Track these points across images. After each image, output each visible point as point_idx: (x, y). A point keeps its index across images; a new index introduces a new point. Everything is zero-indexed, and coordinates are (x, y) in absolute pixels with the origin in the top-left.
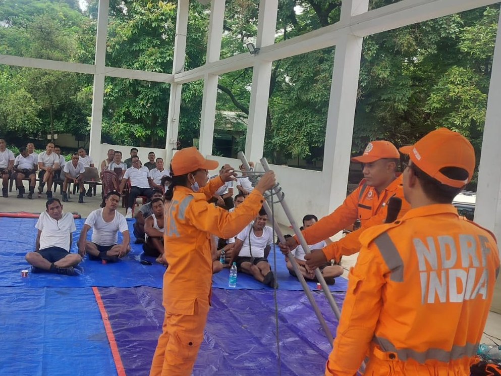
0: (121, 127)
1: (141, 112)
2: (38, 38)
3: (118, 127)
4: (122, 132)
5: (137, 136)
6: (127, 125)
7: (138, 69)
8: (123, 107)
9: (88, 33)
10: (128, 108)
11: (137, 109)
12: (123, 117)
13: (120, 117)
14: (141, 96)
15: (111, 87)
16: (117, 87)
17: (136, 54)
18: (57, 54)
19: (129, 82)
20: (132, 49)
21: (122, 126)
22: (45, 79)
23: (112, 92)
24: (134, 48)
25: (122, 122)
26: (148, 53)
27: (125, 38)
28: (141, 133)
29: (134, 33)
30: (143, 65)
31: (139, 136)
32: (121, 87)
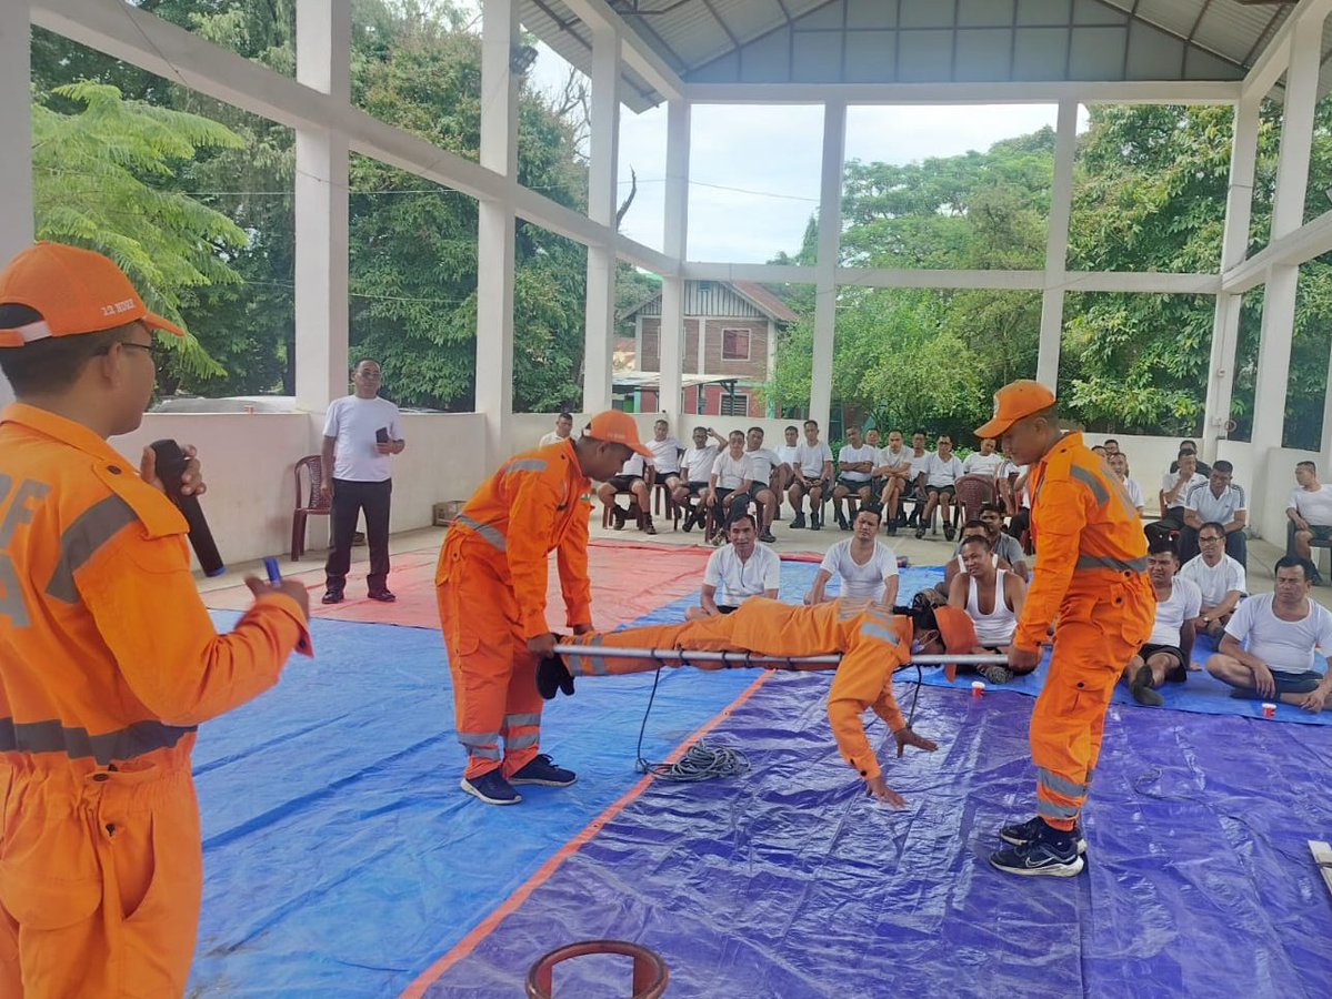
0: (1140, 398)
1: (1186, 363)
2: (983, 230)
3: (1135, 397)
4: (1142, 407)
5: (1177, 415)
6: (1154, 393)
7: (1182, 272)
8: (1150, 354)
9: (1081, 208)
10: (1159, 356)
11: (1180, 358)
12: (1147, 377)
13: (1141, 376)
14: (1188, 329)
15: (1124, 314)
16: (1137, 314)
17: (1180, 239)
18: (1015, 257)
19: (1162, 300)
20: (1170, 231)
21: (1143, 395)
22: (993, 309)
23: (1125, 325)
24: (1175, 228)
25: (1145, 386)
26: (1204, 233)
27: (1152, 208)
28: (1186, 408)
29: (1174, 195)
30: (1194, 262)
31: (1181, 415)
32: (1145, 312)
